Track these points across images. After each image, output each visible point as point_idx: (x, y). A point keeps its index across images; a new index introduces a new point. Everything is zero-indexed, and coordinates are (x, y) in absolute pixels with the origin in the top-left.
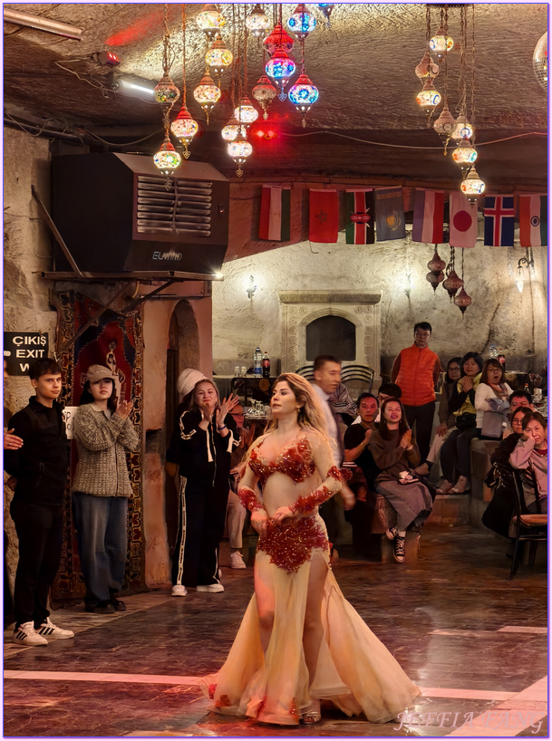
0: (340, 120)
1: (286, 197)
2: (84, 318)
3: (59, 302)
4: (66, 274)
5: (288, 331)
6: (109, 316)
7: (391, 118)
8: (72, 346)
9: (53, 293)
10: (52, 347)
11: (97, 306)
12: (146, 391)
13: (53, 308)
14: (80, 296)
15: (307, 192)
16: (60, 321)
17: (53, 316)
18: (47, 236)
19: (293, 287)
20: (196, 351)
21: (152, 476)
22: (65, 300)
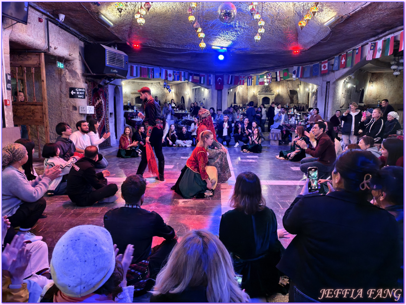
0: (153, 44)
1: (137, 67)
2: (94, 85)
3: (88, 82)
4: (89, 74)
5: (132, 99)
6: (100, 86)
7: (165, 44)
8: (92, 92)
9: (86, 79)
10: (86, 92)
11: (97, 84)
12: (109, 104)
13: (86, 83)
14: (93, 81)
15: (141, 67)
16: (88, 86)
17: (86, 85)
18: (84, 65)
19: (133, 91)
20: (120, 97)
21: (111, 122)
22: (89, 81)
